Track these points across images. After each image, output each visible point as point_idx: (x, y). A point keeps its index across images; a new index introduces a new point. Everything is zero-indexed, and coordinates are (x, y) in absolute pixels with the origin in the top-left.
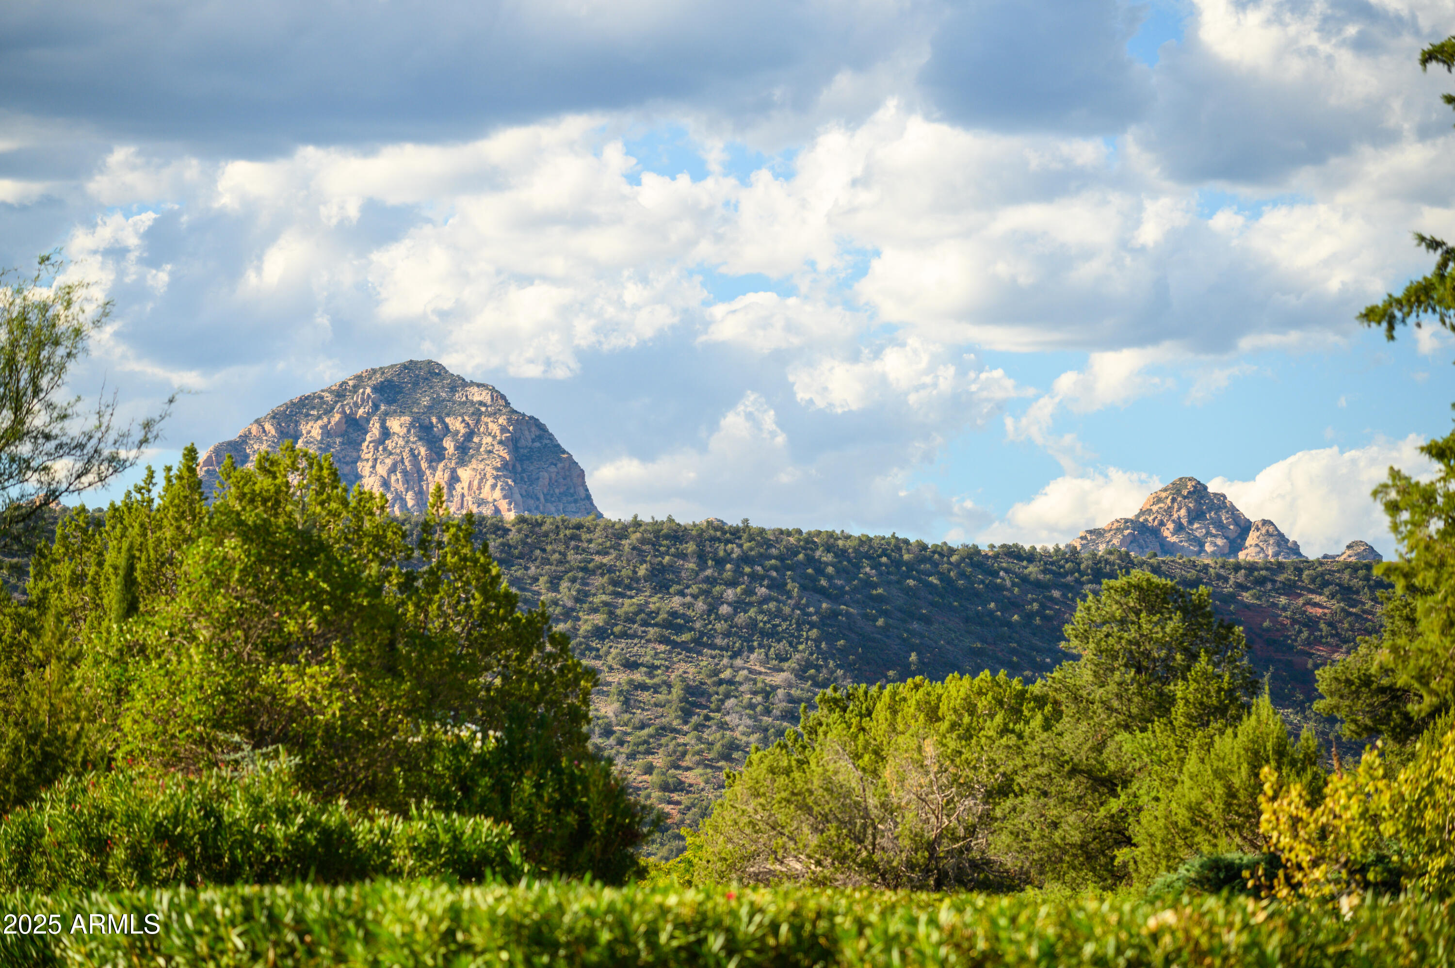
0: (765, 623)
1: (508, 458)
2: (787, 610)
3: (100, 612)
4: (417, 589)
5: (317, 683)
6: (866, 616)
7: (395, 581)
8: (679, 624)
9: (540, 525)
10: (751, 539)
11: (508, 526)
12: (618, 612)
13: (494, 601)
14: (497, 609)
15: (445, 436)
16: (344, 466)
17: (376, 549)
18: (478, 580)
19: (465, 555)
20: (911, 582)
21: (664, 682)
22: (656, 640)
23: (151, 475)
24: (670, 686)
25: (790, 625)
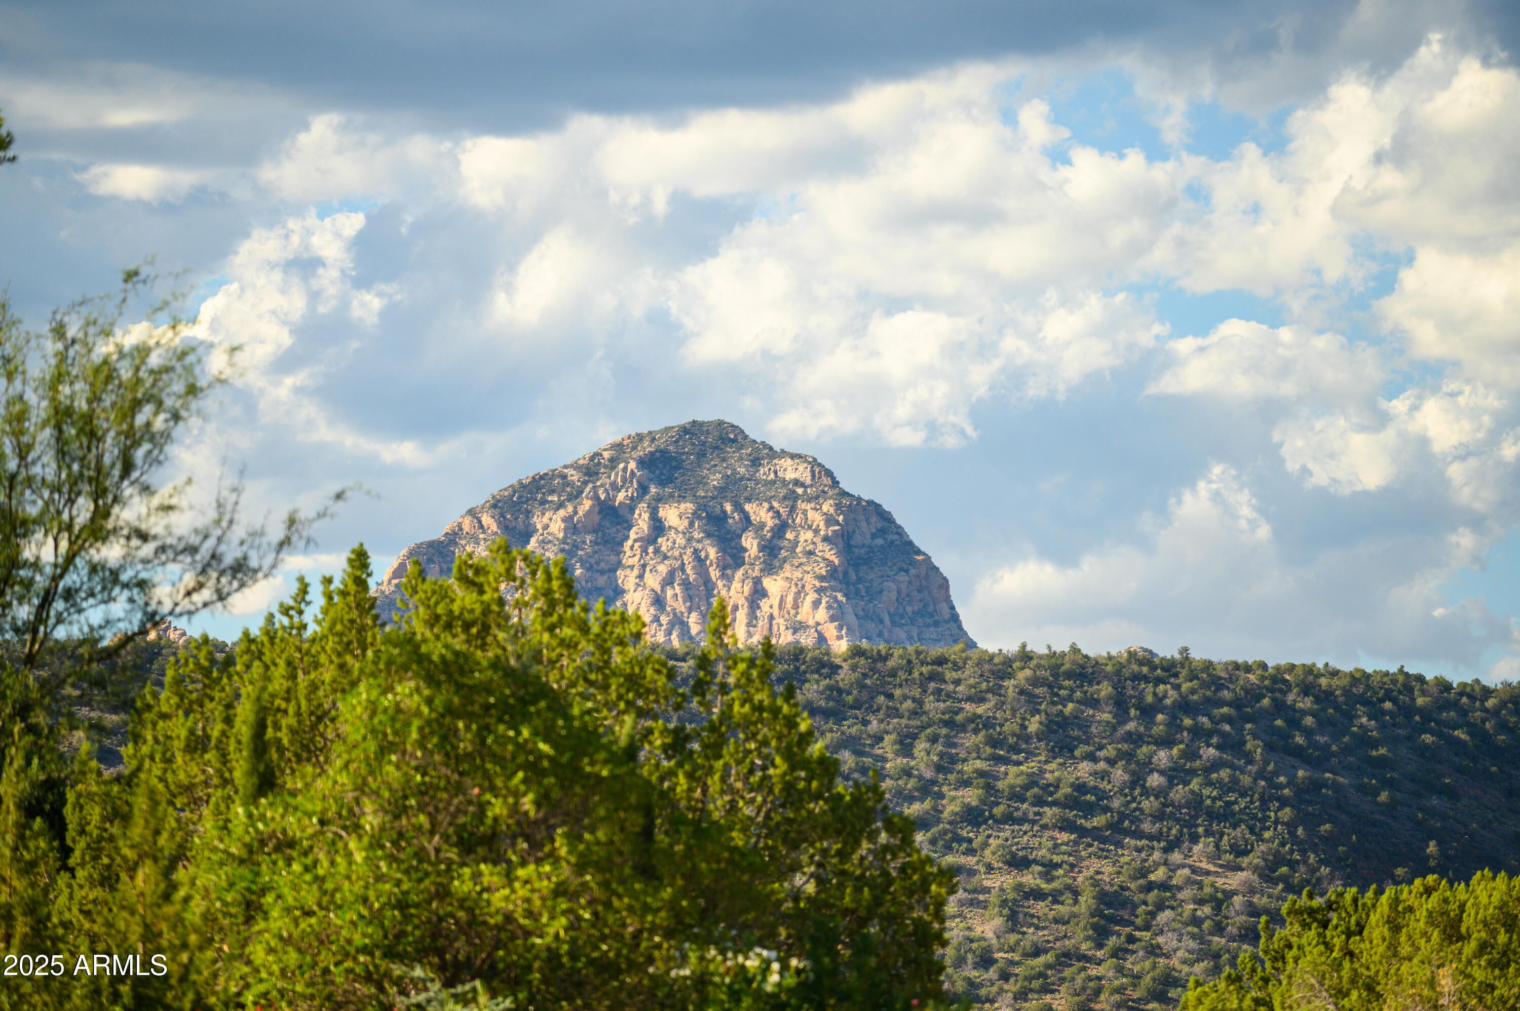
0: (1214, 799)
1: (837, 562)
2: (1246, 780)
3: (229, 789)
4: (691, 752)
5: (533, 890)
6: (1362, 789)
7: (658, 742)
8: (1088, 803)
9: (885, 658)
10: (1193, 677)
11: (838, 661)
12: (1000, 785)
13: (802, 769)
14: (809, 780)
15: (744, 530)
16: (597, 576)
17: (631, 695)
18: (780, 738)
19: (761, 702)
20: (1428, 738)
21: (1068, 887)
22: (1055, 826)
23: (304, 589)
24: (1076, 893)
25: (1252, 802)
